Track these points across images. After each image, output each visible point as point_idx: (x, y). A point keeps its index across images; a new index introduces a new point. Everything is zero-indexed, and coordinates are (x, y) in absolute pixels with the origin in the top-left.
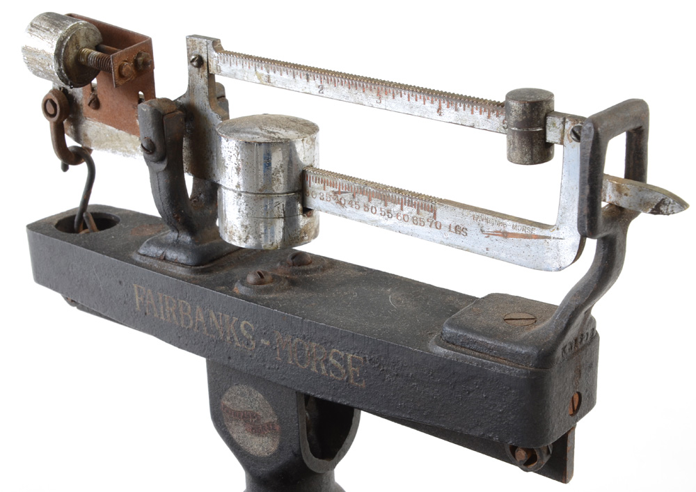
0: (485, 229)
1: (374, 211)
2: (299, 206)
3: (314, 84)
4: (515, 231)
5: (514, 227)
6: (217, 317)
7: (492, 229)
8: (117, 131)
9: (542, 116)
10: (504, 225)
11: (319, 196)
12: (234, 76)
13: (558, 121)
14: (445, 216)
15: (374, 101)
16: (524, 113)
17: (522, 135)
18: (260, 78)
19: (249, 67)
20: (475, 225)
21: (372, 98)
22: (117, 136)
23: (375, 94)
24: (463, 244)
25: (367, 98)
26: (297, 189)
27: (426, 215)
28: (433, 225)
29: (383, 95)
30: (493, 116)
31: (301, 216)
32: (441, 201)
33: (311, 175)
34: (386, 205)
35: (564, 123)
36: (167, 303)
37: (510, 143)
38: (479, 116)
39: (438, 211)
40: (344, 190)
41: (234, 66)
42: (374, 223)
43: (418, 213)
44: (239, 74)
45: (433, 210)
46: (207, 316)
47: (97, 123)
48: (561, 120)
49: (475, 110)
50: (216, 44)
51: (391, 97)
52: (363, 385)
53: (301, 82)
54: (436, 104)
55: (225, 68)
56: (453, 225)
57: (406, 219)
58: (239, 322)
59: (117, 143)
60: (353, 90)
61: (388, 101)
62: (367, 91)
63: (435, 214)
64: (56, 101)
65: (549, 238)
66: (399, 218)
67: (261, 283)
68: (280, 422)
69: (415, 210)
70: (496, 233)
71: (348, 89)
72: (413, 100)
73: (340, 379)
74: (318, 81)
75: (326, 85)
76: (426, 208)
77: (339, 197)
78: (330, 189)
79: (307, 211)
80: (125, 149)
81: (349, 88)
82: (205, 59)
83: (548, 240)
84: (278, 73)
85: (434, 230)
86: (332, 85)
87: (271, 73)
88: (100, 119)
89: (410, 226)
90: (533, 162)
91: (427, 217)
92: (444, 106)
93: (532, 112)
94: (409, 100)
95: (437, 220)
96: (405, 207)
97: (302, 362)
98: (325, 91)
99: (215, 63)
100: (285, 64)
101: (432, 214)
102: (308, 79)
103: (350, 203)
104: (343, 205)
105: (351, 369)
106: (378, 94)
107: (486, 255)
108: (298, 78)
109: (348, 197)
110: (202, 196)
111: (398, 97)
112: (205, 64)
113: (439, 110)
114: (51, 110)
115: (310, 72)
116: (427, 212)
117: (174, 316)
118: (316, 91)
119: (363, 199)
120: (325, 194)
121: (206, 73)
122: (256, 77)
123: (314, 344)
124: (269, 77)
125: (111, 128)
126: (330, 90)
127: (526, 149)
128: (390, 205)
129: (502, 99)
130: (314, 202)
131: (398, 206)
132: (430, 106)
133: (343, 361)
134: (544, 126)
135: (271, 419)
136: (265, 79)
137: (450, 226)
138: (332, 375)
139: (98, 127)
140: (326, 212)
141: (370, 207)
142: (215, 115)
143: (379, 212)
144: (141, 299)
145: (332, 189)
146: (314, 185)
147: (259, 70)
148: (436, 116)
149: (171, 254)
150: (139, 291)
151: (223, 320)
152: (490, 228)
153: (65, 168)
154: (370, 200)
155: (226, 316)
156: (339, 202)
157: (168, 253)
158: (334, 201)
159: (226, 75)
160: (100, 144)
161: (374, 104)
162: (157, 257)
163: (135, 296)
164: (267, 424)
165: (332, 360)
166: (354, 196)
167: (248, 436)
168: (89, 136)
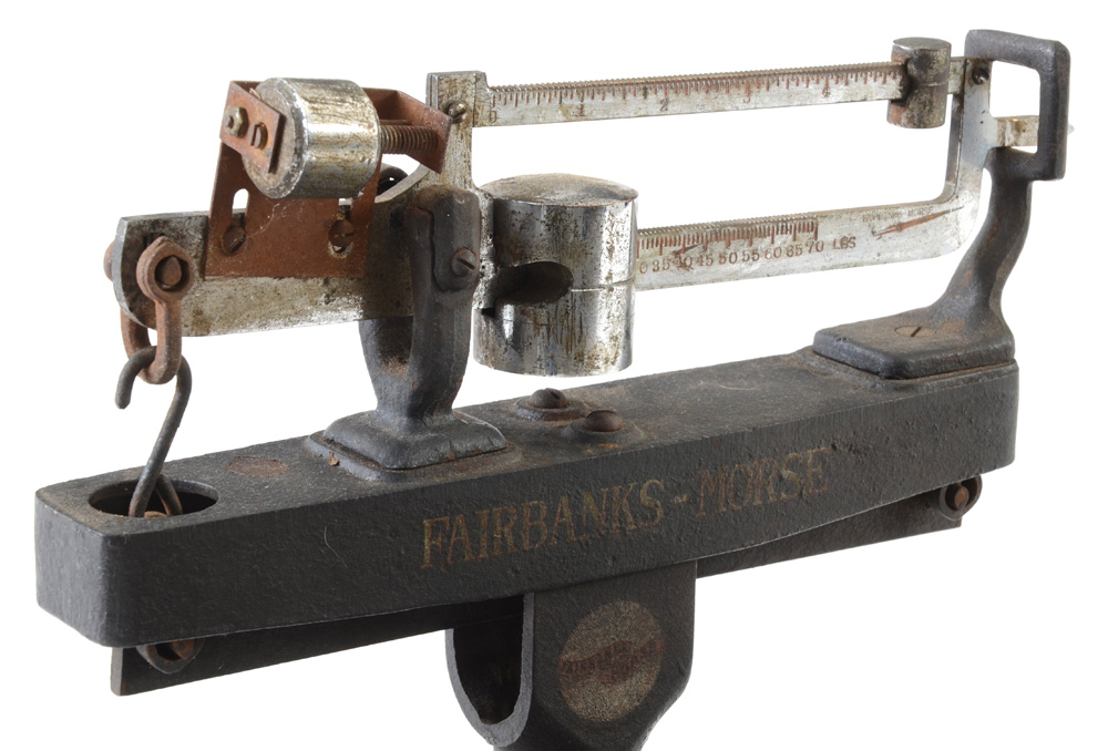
0: (877, 229)
1: (733, 259)
3: (656, 99)
4: (911, 219)
5: (909, 214)
6: (598, 498)
7: (885, 226)
8: (275, 282)
10: (897, 214)
11: (651, 268)
12: (522, 120)
13: (959, 65)
14: (828, 234)
15: (739, 102)
18: (566, 113)
19: (550, 100)
20: (866, 230)
21: (738, 95)
22: (275, 290)
23: (743, 91)
24: (849, 260)
25: (730, 99)
27: (804, 237)
28: (814, 249)
29: (754, 89)
30: (889, 79)
32: (824, 215)
33: (640, 240)
34: (751, 244)
35: (965, 65)
36: (499, 521)
38: (874, 84)
39: (820, 227)
40: (691, 244)
41: (522, 105)
42: (735, 276)
43: (794, 239)
44: (530, 116)
45: (816, 228)
47: (229, 281)
48: (963, 63)
49: (869, 78)
51: (764, 88)
53: (636, 101)
54: (822, 83)
55: (507, 112)
56: (839, 238)
57: (777, 254)
58: (637, 489)
59: (274, 306)
60: (713, 94)
61: (762, 95)
62: (733, 90)
63: (816, 233)
65: (948, 212)
66: (769, 256)
69: (790, 237)
70: (890, 230)
71: (703, 94)
72: (793, 85)
73: (792, 495)
74: (661, 95)
75: (672, 96)
76: (806, 228)
77: (683, 256)
78: (668, 250)
80: (290, 312)
81: (707, 92)
82: (471, 105)
83: (946, 215)
84: (598, 97)
85: (815, 254)
86: (682, 95)
87: (587, 100)
88: (243, 272)
89: (784, 260)
91: (806, 240)
92: (832, 82)
94: (788, 87)
95: (820, 238)
96: (776, 237)
97: (739, 499)
98: (670, 106)
99: (487, 108)
101: (812, 234)
102: (645, 95)
103: (699, 261)
106: (746, 89)
107: (878, 262)
108: (632, 96)
109: (695, 253)
111: (774, 87)
112: (470, 114)
115: (645, 87)
116: (806, 234)
118: (658, 109)
119: (719, 247)
120: (661, 261)
121: (469, 129)
122: (560, 112)
125: (261, 280)
126: (677, 103)
128: (757, 241)
130: (643, 279)
131: (768, 239)
132: (814, 88)
136: (576, 111)
137: (835, 242)
138: (783, 496)
139: (230, 289)
140: (662, 287)
141: (728, 256)
143: (740, 257)
144: (439, 541)
145: (673, 249)
146: (644, 254)
147: (568, 101)
148: (821, 98)
149: (462, 446)
150: (435, 529)
151: (610, 499)
152: (883, 225)
153: (124, 399)
154: (728, 245)
155: (616, 489)
156: (683, 265)
157: (457, 446)
158: (673, 267)
159: (506, 123)
160: (232, 320)
161: (740, 105)
162: (443, 460)
163: (423, 544)
164: (642, 650)
165: (786, 473)
166: (705, 248)
167: (605, 690)
168: (207, 312)
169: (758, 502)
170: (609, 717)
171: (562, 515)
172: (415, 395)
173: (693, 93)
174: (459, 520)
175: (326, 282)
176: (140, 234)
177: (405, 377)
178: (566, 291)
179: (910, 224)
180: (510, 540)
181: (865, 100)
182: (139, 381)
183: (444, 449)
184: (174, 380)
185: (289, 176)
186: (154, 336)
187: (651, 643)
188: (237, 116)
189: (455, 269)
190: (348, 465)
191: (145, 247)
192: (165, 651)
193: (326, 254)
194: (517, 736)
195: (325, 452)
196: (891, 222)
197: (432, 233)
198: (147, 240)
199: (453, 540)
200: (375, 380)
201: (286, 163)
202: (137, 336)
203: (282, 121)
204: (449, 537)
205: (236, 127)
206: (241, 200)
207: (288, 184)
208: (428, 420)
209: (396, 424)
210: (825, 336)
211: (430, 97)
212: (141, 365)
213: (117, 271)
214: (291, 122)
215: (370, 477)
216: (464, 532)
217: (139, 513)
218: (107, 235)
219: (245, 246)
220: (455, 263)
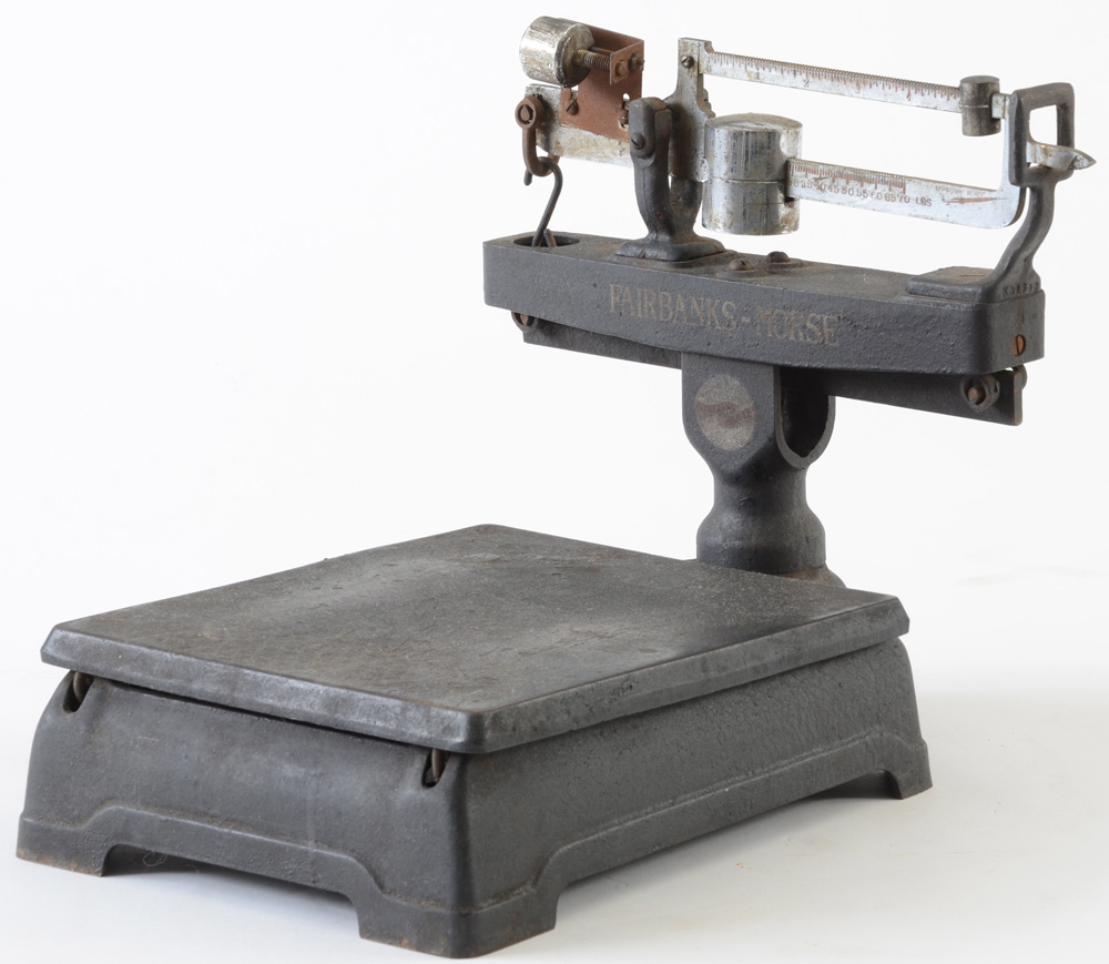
0: (946, 198)
1: (851, 192)
2: (780, 196)
3: (800, 78)
4: (969, 197)
5: (969, 193)
6: (699, 303)
7: (951, 197)
8: (594, 136)
9: (988, 95)
10: (961, 193)
11: (800, 184)
12: (724, 75)
13: (1000, 99)
14: (913, 191)
15: (853, 92)
16: (973, 92)
17: (973, 111)
18: (749, 75)
19: (740, 66)
20: (938, 196)
21: (852, 88)
22: (595, 141)
23: (855, 85)
24: (927, 214)
25: (847, 89)
26: (780, 178)
28: (903, 200)
29: (862, 85)
30: (951, 98)
31: (783, 205)
32: (910, 178)
33: (794, 165)
34: (862, 186)
35: (1005, 100)
36: (646, 298)
37: (964, 118)
38: (940, 99)
39: (907, 186)
40: (824, 177)
41: (725, 66)
42: (851, 204)
43: (890, 190)
44: (729, 73)
45: (903, 186)
46: (688, 304)
47: (572, 129)
48: (1003, 98)
49: (937, 95)
50: (708, 46)
51: (868, 86)
52: (837, 344)
53: (789, 77)
54: (906, 91)
55: (716, 67)
56: (920, 198)
57: (880, 197)
58: (721, 304)
59: (594, 150)
60: (836, 83)
61: (866, 91)
62: (848, 83)
63: (904, 190)
64: (533, 107)
65: (995, 199)
66: (874, 197)
67: (742, 269)
68: (756, 406)
69: (887, 188)
70: (954, 200)
71: (830, 81)
72: (887, 88)
73: (816, 342)
74: (804, 75)
75: (811, 79)
76: (897, 185)
77: (820, 182)
78: (811, 176)
79: (789, 200)
81: (832, 81)
82: (696, 59)
83: (995, 201)
84: (767, 69)
85: (903, 203)
86: (817, 80)
87: (761, 70)
88: (576, 125)
89: (883, 203)
90: (982, 133)
91: (897, 192)
92: (912, 92)
93: (979, 92)
94: (883, 89)
95: (907, 194)
96: (878, 186)
97: (781, 333)
98: (810, 84)
99: (705, 63)
100: (774, 62)
101: (902, 190)
102: (795, 74)
103: (830, 188)
104: (823, 190)
105: (826, 330)
106: (858, 84)
107: (947, 221)
108: (785, 73)
109: (827, 182)
110: (681, 199)
111: (874, 86)
112: (696, 65)
113: (909, 95)
114: (525, 115)
115: (797, 68)
116: (898, 189)
117: (653, 311)
118: (802, 85)
119: (842, 182)
120: (806, 182)
121: (695, 73)
122: (745, 74)
123: (793, 312)
124: (758, 74)
126: (815, 83)
127: (975, 123)
128: (866, 185)
129: (957, 85)
130: (795, 191)
131: (873, 185)
132: (902, 93)
133: (819, 324)
134: (990, 103)
135: (747, 406)
136: (753, 75)
137: (917, 199)
138: (809, 340)
139: (573, 134)
140: (807, 199)
141: (848, 189)
142: (702, 113)
143: (855, 193)
144: (618, 299)
145: (814, 176)
146: (796, 174)
147: (749, 68)
148: (906, 100)
150: (616, 291)
151: (704, 306)
152: (950, 196)
153: (528, 181)
154: (848, 183)
155: (709, 300)
156: (820, 188)
158: (814, 188)
159: (716, 74)
160: (573, 152)
161: (854, 94)
163: (610, 298)
164: (742, 413)
165: (809, 325)
166: (834, 181)
167: (722, 430)
168: (562, 144)
170: (725, 448)
171: (679, 306)
173: (824, 80)
174: (627, 290)
175: (620, 143)
179: (969, 200)
181: (935, 108)
187: (747, 410)
193: (617, 126)
196: (955, 195)
199: (624, 300)
204: (623, 298)
216: (629, 297)
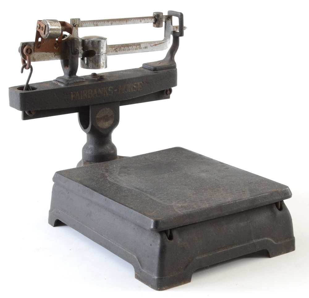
8: (46, 53)
14: (142, 46)
15: (125, 23)
19: (91, 23)
20: (149, 45)
22: (46, 54)
23: (125, 21)
24: (147, 51)
25: (123, 23)
27: (138, 46)
30: (152, 19)
32: (141, 43)
34: (128, 48)
36: (84, 93)
40: (118, 48)
41: (87, 24)
42: (126, 53)
45: (140, 45)
46: (98, 91)
47: (38, 53)
48: (166, 16)
49: (148, 19)
51: (129, 21)
54: (140, 20)
55: (84, 25)
56: (144, 47)
58: (108, 88)
59: (46, 57)
60: (120, 22)
66: (132, 50)
69: (136, 47)
70: (154, 45)
71: (118, 22)
72: (135, 20)
74: (111, 22)
75: (113, 22)
76: (138, 45)
77: (116, 49)
78: (113, 49)
80: (49, 58)
82: (78, 24)
83: (164, 43)
84: (100, 22)
85: (140, 49)
86: (115, 22)
87: (98, 23)
88: (40, 51)
89: (135, 50)
92: (142, 20)
95: (141, 47)
97: (126, 91)
98: (113, 24)
99: (80, 24)
102: (108, 22)
103: (119, 50)
105: (139, 86)
107: (152, 51)
108: (105, 22)
111: (131, 20)
113: (141, 20)
114: (29, 51)
115: (108, 21)
118: (110, 24)
119: (123, 48)
121: (78, 28)
122: (93, 25)
125: (43, 53)
130: (109, 54)
131: (132, 47)
132: (139, 21)
133: (137, 85)
136: (96, 25)
138: (134, 90)
140: (113, 55)
141: (124, 50)
143: (126, 50)
144: (74, 96)
146: (109, 49)
147: (94, 23)
148: (140, 22)
149: (78, 81)
150: (73, 94)
151: (103, 90)
152: (152, 45)
153: (22, 72)
155: (104, 88)
156: (116, 51)
157: (77, 81)
158: (115, 52)
159: (84, 27)
160: (39, 59)
162: (74, 83)
163: (71, 96)
164: (110, 116)
165: (134, 86)
166: (120, 48)
167: (104, 123)
168: (35, 58)
169: (130, 91)
170: (105, 128)
171: (95, 92)
172: (70, 72)
173: (117, 22)
174: (77, 92)
175: (54, 53)
176: (24, 45)
177: (68, 69)
178: (95, 55)
179: (157, 44)
180: (86, 96)
181: (148, 23)
182: (24, 69)
183: (75, 81)
184: (30, 69)
185: (47, 35)
186: (26, 62)
187: (112, 115)
188: (39, 26)
189: (75, 51)
190: (59, 84)
191: (25, 47)
192: (30, 112)
193: (54, 49)
194: (89, 130)
195: (55, 82)
196: (154, 44)
197: (71, 45)
198: (25, 46)
199: (76, 96)
200: (63, 70)
201: (46, 33)
202: (24, 62)
203: (46, 26)
204: (76, 95)
205: (38, 27)
206: (40, 40)
207: (47, 36)
208: (72, 76)
209: (67, 77)
210: (144, 65)
211: (71, 23)
212: (25, 66)
213: (20, 51)
214: (47, 26)
215: (62, 85)
216: (78, 95)
217: (25, 90)
218: (19, 45)
219: (41, 47)
220: (75, 50)
